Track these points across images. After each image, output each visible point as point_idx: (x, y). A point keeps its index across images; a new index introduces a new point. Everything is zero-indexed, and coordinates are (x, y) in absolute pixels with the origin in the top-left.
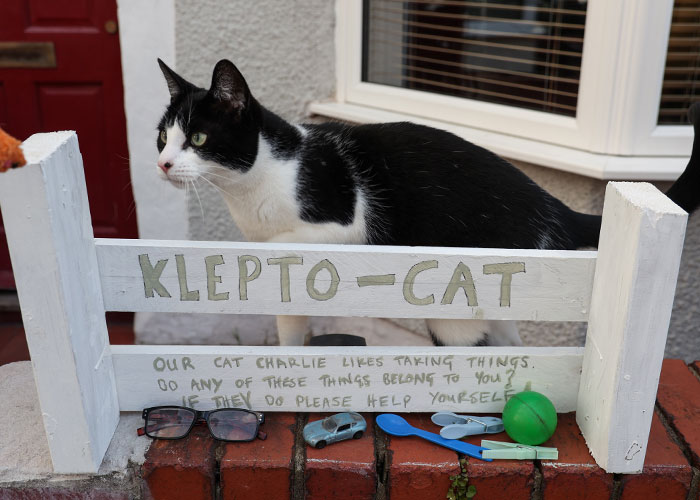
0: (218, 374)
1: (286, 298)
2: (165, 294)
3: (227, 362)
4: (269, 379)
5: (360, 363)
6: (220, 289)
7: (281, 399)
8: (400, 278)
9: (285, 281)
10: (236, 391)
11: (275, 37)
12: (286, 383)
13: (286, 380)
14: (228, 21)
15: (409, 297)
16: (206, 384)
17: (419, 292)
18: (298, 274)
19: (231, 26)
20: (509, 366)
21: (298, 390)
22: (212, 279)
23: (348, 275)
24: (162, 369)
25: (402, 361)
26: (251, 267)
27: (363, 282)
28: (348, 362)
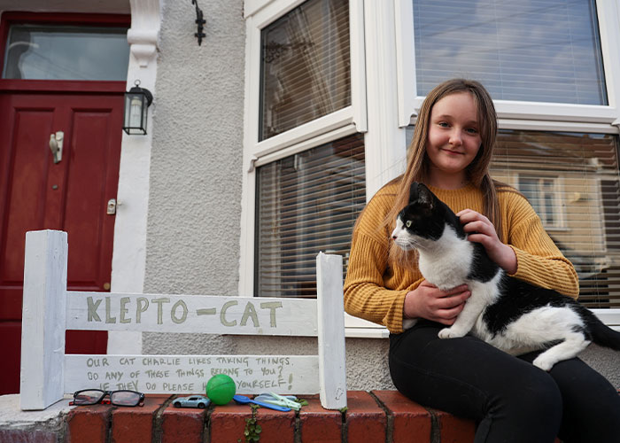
0: (121, 369)
1: (160, 322)
2: (98, 319)
3: (127, 361)
4: (148, 372)
5: (198, 362)
6: (127, 316)
7: (154, 385)
8: (219, 310)
9: (160, 312)
10: (130, 380)
11: (203, 287)
12: (158, 375)
13: (158, 373)
14: (176, 278)
15: (224, 322)
16: (114, 375)
17: (229, 319)
18: (167, 307)
19: (177, 281)
20: (280, 364)
21: (164, 380)
22: (124, 310)
23: (192, 309)
24: (91, 366)
25: (221, 360)
26: (143, 304)
27: (200, 312)
28: (192, 361)
